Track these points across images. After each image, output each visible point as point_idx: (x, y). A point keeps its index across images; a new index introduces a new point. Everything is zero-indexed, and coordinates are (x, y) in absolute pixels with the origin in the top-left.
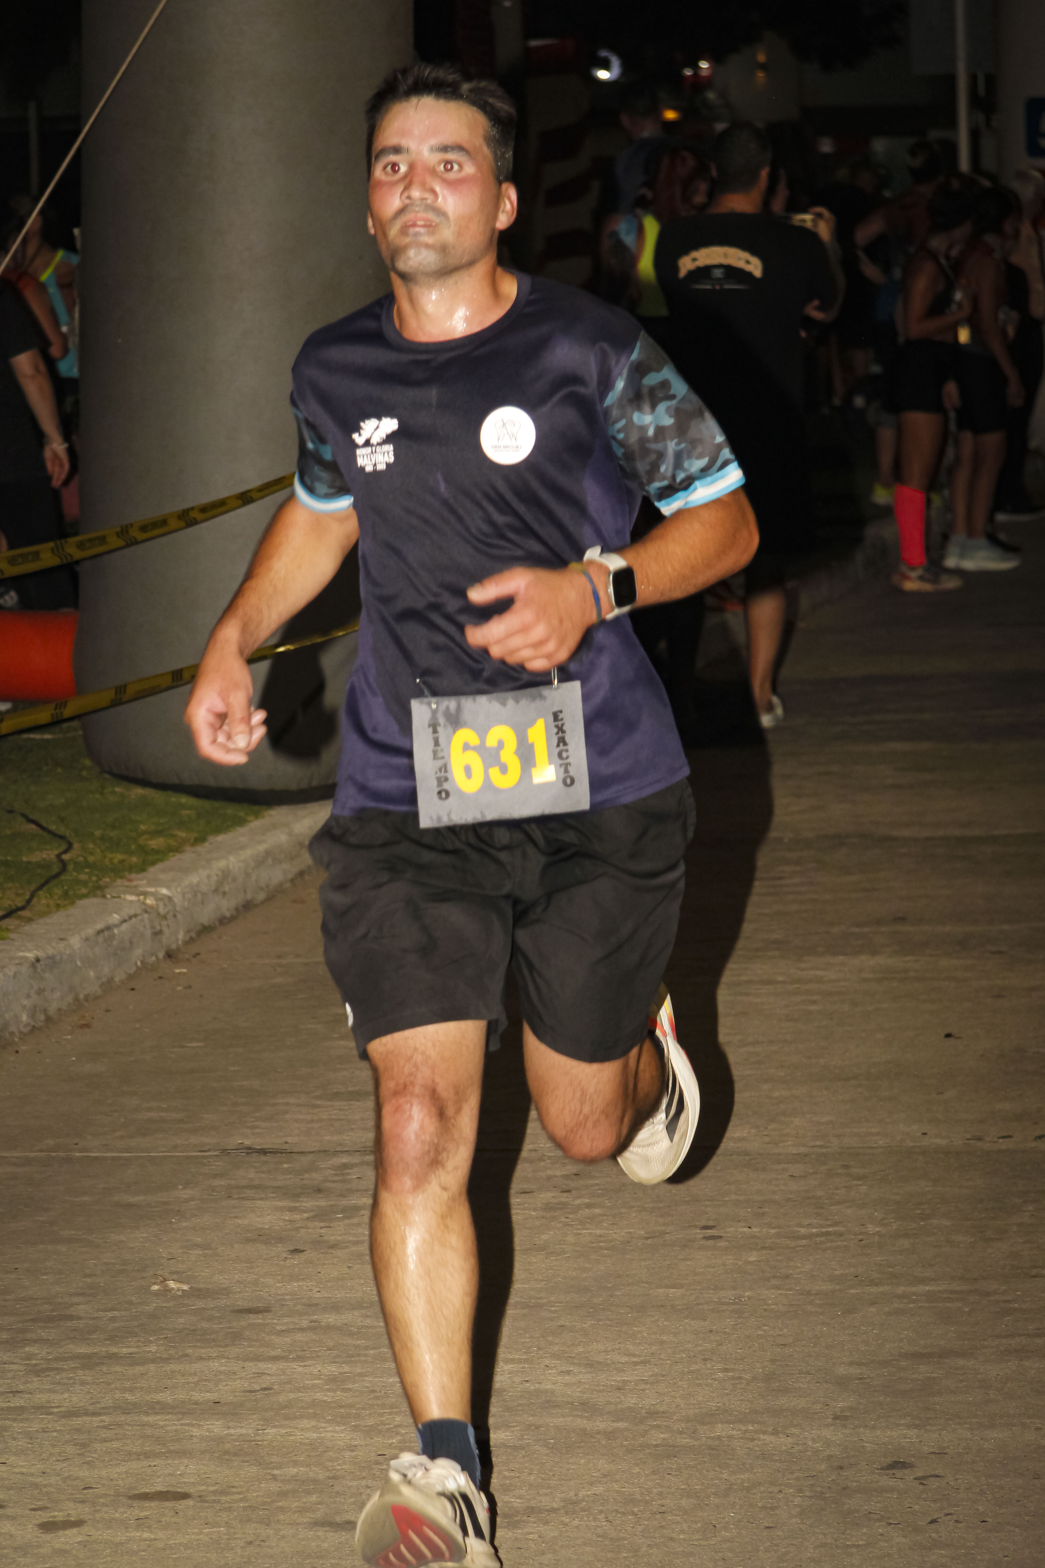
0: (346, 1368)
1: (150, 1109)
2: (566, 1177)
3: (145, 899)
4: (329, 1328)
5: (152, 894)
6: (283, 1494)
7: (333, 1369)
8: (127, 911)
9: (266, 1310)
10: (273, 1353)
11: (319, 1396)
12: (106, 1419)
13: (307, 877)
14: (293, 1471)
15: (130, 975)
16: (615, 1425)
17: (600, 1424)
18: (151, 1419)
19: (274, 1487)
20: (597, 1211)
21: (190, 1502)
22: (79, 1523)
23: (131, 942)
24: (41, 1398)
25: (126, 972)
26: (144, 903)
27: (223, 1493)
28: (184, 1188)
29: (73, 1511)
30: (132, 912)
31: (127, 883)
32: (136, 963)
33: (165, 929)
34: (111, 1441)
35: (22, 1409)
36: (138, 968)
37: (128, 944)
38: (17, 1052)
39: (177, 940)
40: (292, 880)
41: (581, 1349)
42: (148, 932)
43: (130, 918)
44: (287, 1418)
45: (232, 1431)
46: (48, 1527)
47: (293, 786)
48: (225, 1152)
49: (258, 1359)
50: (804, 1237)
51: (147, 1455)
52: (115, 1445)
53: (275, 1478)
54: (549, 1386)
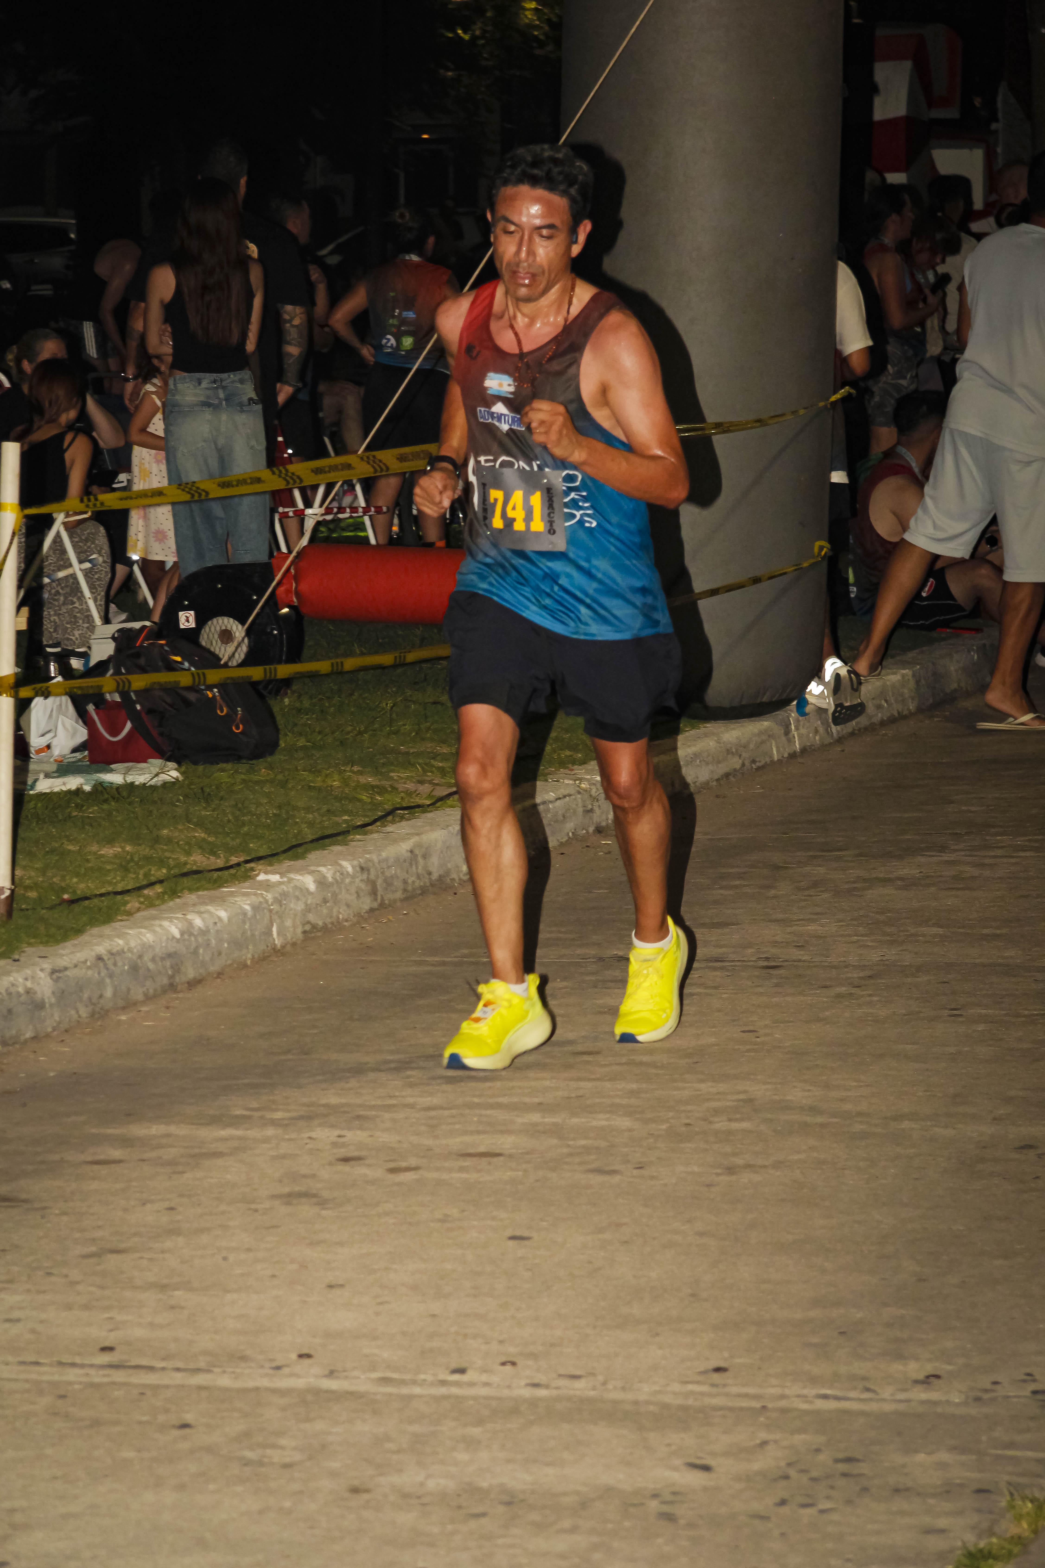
0: (644, 1086)
1: (551, 932)
2: (861, 978)
3: (580, 783)
4: (641, 1064)
5: (588, 780)
6: (571, 1155)
7: (634, 1086)
8: (562, 791)
9: (598, 1053)
10: (593, 1077)
11: (617, 1101)
12: (454, 1112)
13: (732, 779)
14: (583, 1142)
15: (562, 843)
16: (831, 1120)
17: (819, 1120)
18: (489, 1112)
19: (565, 1150)
20: (875, 999)
21: (501, 1158)
22: (416, 1169)
23: (564, 816)
24: (411, 1100)
25: (558, 840)
26: (579, 786)
27: (527, 1153)
28: (561, 981)
29: (413, 1162)
30: (566, 792)
31: (570, 772)
32: (568, 834)
33: (596, 809)
34: (454, 1124)
35: (394, 1106)
36: (569, 838)
37: (562, 818)
38: (455, 894)
39: (607, 819)
40: (717, 780)
41: (824, 1078)
42: (580, 810)
43: (565, 797)
44: (591, 1113)
45: (546, 1120)
46: (393, 1171)
47: (726, 704)
48: (601, 959)
49: (580, 1079)
50: (1025, 1016)
51: (478, 1132)
52: (457, 1127)
53: (569, 1146)
54: (789, 1098)
